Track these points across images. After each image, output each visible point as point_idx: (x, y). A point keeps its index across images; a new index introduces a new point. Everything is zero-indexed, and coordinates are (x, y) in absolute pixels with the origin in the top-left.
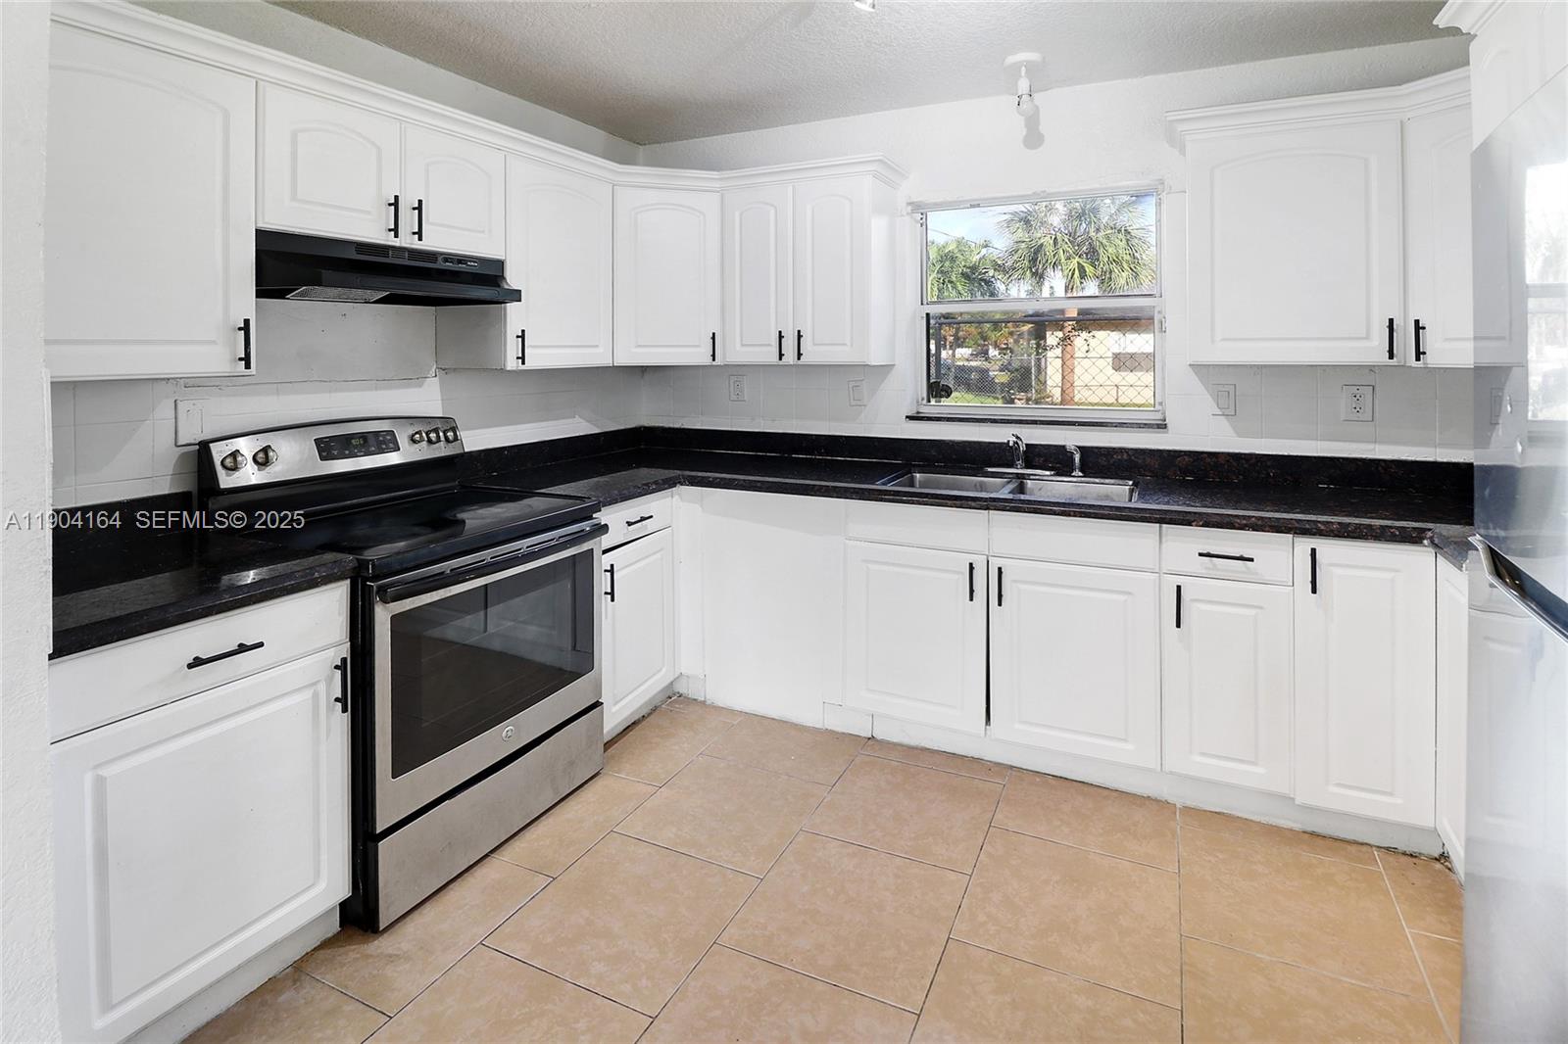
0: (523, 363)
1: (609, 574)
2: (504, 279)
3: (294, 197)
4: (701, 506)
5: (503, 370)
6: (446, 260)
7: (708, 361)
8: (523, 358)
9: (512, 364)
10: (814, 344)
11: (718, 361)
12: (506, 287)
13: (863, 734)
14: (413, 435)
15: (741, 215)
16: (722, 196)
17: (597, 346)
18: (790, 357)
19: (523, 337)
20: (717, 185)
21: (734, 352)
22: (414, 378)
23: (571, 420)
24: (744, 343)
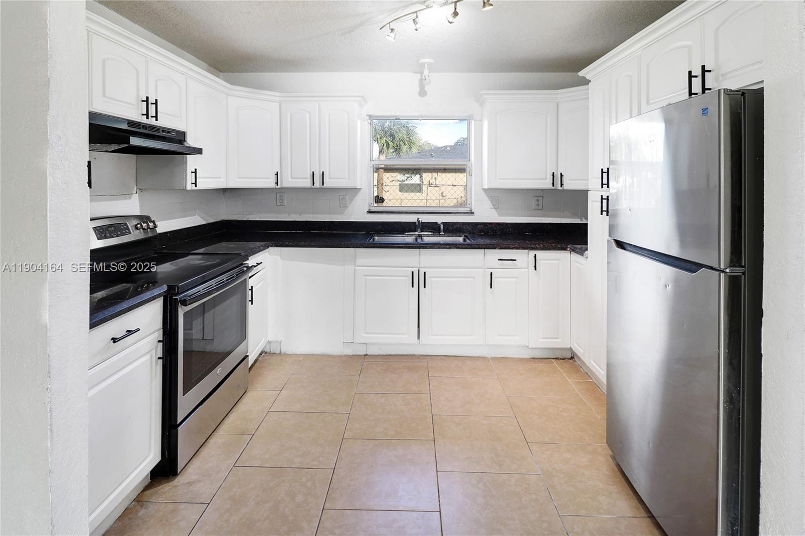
0: (196, 186)
1: (250, 291)
2: (186, 141)
3: (104, 95)
4: (281, 257)
5: (185, 190)
6: (163, 131)
7: (273, 185)
8: (195, 184)
9: (190, 187)
10: (330, 178)
11: (279, 186)
12: (186, 145)
13: (362, 354)
14: (136, 225)
15: (291, 115)
16: (280, 104)
17: (221, 178)
18: (318, 184)
19: (195, 172)
20: (278, 99)
21: (288, 182)
22: (126, 195)
23: (193, 217)
24: (293, 177)
